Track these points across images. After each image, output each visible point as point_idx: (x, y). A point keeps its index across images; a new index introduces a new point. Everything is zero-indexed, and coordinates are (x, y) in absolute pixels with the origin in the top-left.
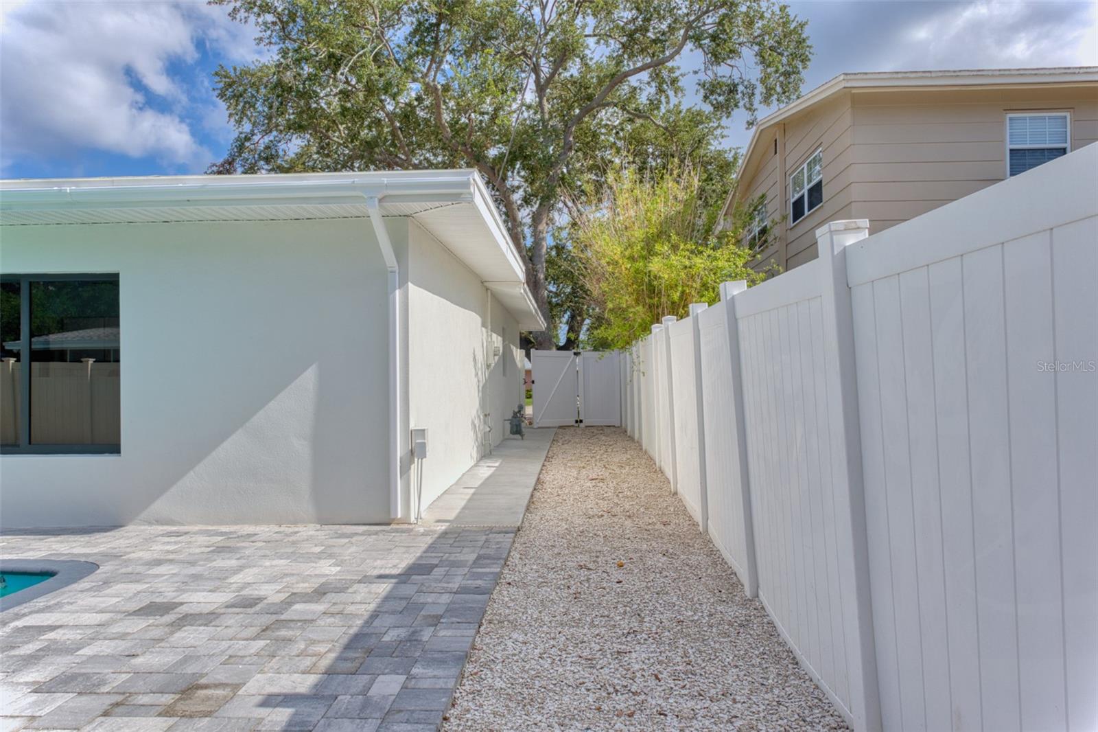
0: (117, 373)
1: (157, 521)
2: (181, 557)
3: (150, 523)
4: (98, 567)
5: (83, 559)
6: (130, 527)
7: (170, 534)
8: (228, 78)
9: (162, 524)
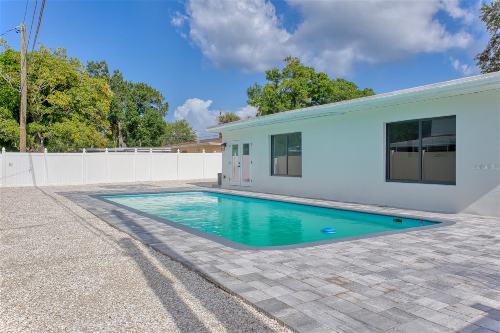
0: (454, 156)
1: (471, 213)
2: (487, 224)
3: (468, 213)
4: (456, 223)
5: (449, 220)
6: (460, 214)
7: (478, 218)
8: (488, 9)
9: (473, 214)
